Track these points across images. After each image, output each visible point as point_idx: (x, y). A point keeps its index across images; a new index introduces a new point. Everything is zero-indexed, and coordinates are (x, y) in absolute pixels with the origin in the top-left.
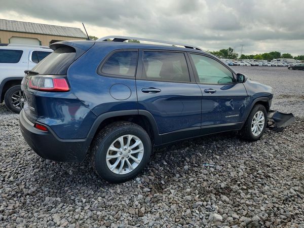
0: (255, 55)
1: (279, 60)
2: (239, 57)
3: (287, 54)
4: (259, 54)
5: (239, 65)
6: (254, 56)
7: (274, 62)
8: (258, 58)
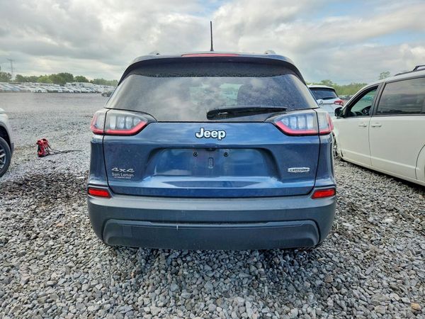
0: (38, 76)
1: (75, 85)
2: (13, 78)
3: (81, 77)
4: (44, 75)
5: (29, 91)
6: (38, 78)
7: (69, 87)
8: (44, 80)
